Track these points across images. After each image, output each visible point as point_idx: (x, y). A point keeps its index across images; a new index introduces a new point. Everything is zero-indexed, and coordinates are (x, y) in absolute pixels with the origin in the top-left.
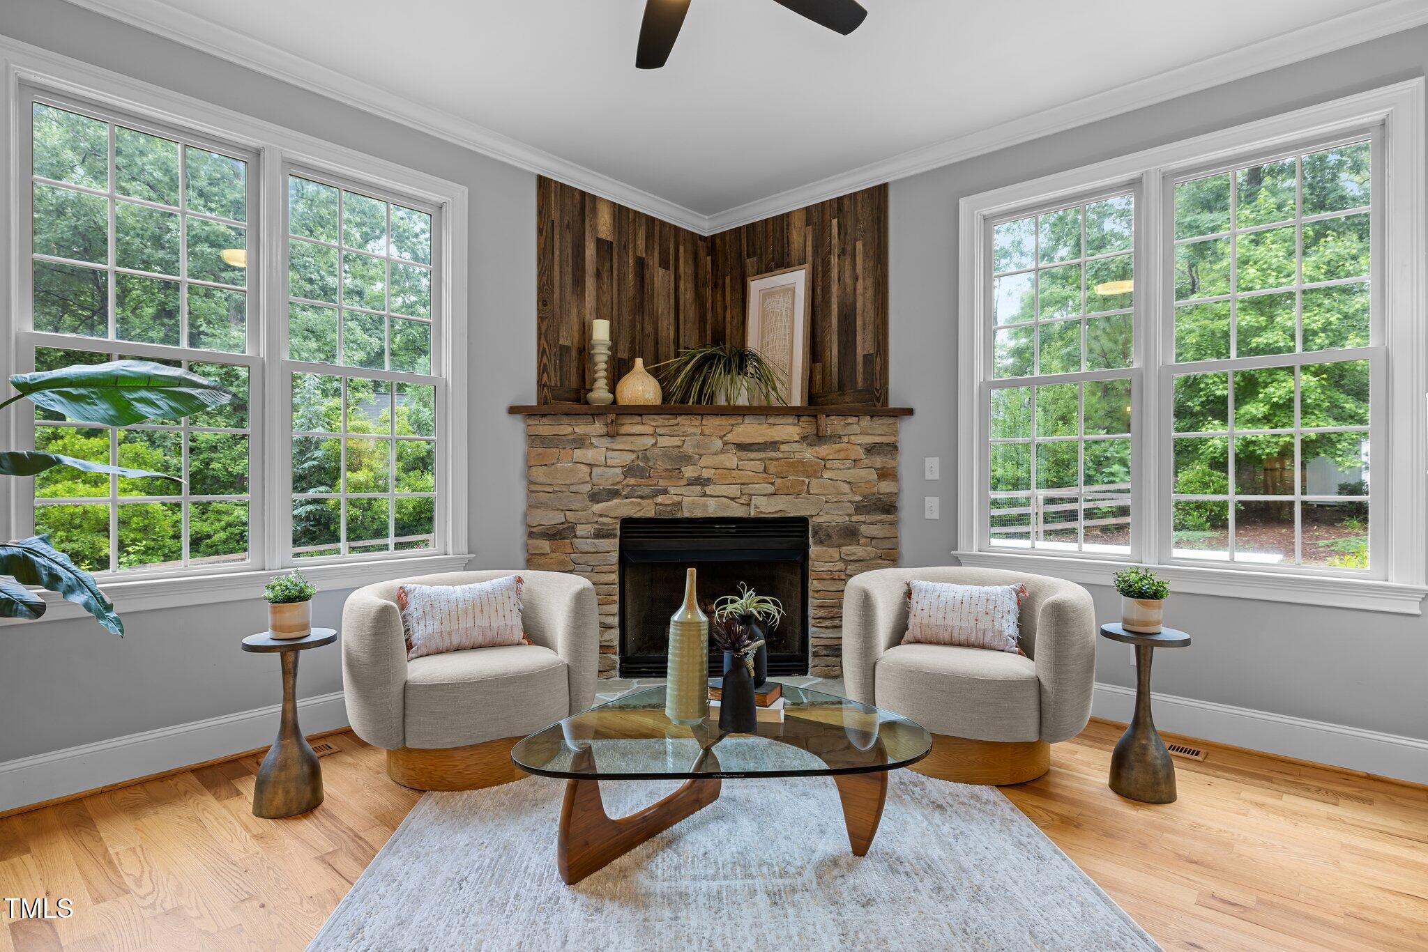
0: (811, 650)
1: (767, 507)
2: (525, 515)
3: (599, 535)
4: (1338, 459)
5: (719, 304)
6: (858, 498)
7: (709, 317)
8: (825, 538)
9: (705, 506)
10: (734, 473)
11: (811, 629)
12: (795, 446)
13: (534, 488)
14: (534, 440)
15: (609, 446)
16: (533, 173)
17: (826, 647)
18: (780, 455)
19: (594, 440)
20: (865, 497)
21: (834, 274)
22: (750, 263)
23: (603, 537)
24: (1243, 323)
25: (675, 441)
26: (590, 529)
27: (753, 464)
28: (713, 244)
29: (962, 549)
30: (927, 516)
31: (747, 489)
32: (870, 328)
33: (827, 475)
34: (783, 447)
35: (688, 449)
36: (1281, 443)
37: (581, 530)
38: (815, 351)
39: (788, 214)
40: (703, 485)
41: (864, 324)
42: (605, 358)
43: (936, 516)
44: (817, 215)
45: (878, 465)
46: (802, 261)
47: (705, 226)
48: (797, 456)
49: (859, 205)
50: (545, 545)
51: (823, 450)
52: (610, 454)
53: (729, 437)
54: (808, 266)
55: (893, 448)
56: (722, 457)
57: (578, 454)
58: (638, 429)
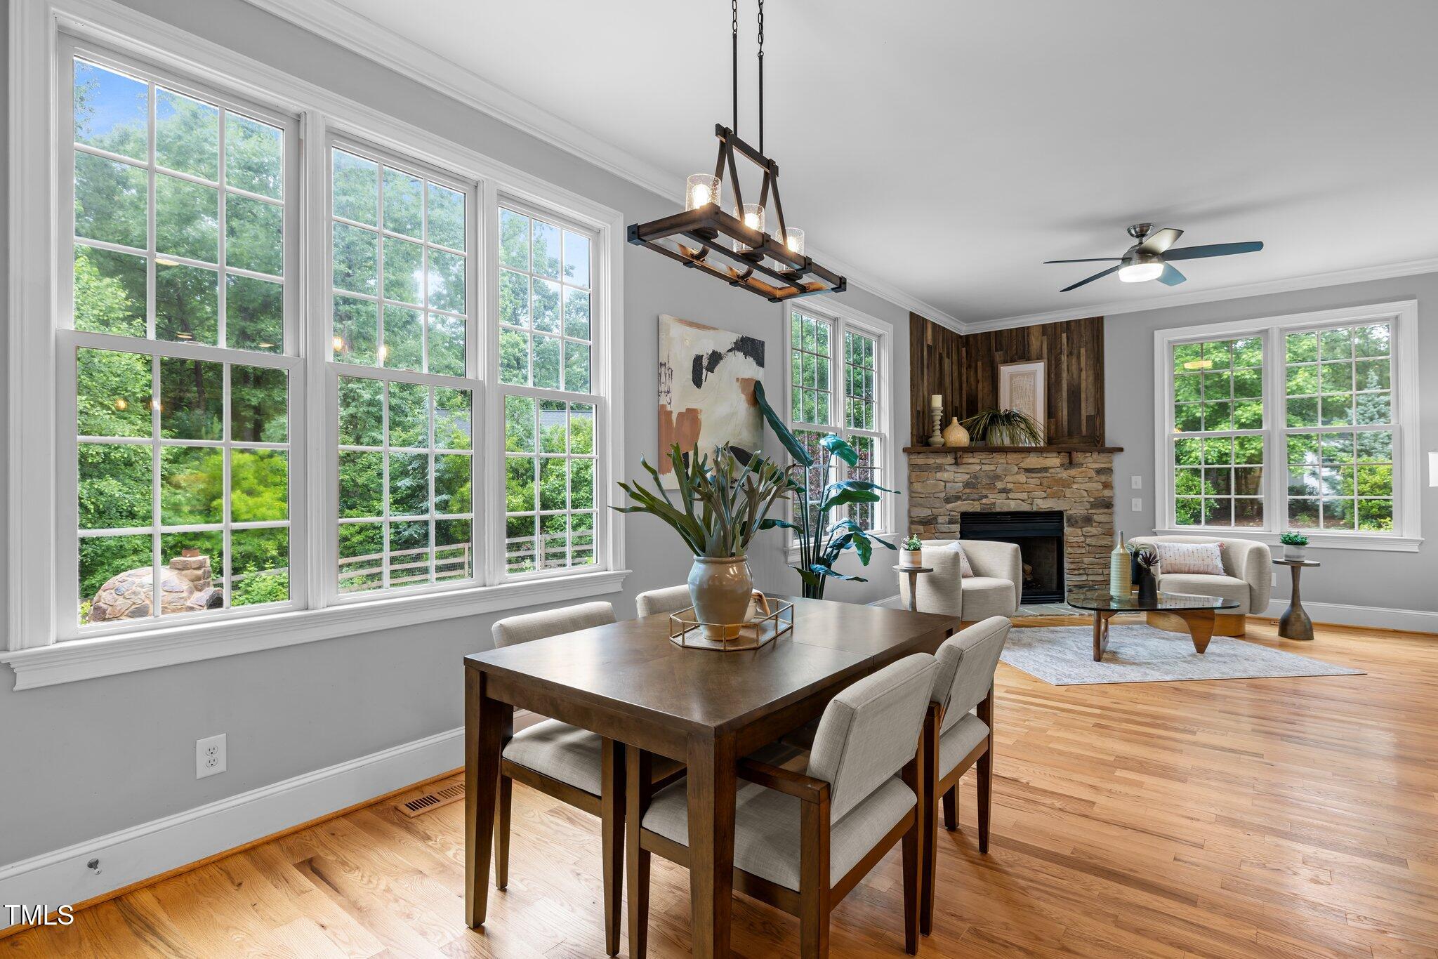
0: (1066, 589)
1: (1044, 505)
2: (909, 512)
3: (951, 522)
4: (1292, 467)
5: (972, 379)
6: (1092, 500)
7: (964, 386)
8: (1073, 522)
9: (1009, 505)
10: (1025, 486)
11: (1066, 576)
12: (1058, 469)
13: (914, 495)
14: (913, 467)
15: (956, 470)
16: (905, 310)
17: (1075, 586)
18: (1049, 475)
19: (947, 467)
20: (1095, 499)
21: (1064, 366)
22: (998, 356)
23: (953, 523)
24: (1217, 360)
25: (993, 467)
26: (947, 519)
27: (1034, 481)
28: (966, 340)
29: (1158, 528)
30: (1134, 509)
31: (1032, 495)
32: (1091, 400)
33: (1075, 486)
34: (1051, 470)
35: (999, 472)
36: (1247, 455)
37: (940, 519)
38: (1051, 411)
39: (1028, 327)
40: (1007, 493)
41: (1087, 397)
42: (939, 418)
43: (1140, 509)
44: (1051, 331)
45: (1103, 481)
46: (1039, 358)
47: (963, 329)
48: (1059, 475)
49: (1083, 328)
50: (921, 528)
51: (1073, 472)
52: (956, 475)
53: (1022, 465)
54: (1046, 360)
55: (1109, 471)
56: (1017, 476)
57: (939, 475)
58: (971, 461)
